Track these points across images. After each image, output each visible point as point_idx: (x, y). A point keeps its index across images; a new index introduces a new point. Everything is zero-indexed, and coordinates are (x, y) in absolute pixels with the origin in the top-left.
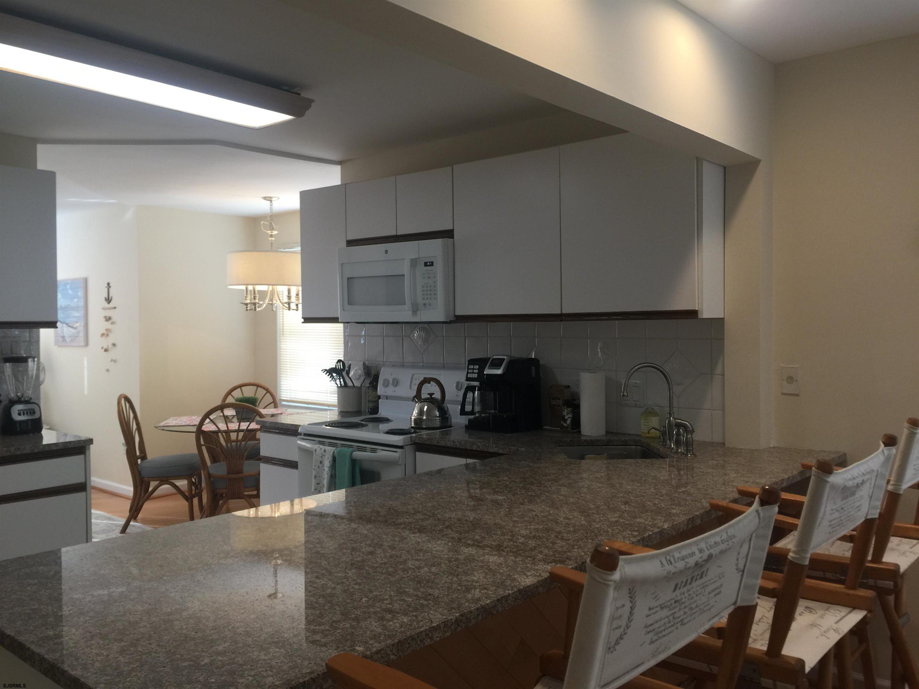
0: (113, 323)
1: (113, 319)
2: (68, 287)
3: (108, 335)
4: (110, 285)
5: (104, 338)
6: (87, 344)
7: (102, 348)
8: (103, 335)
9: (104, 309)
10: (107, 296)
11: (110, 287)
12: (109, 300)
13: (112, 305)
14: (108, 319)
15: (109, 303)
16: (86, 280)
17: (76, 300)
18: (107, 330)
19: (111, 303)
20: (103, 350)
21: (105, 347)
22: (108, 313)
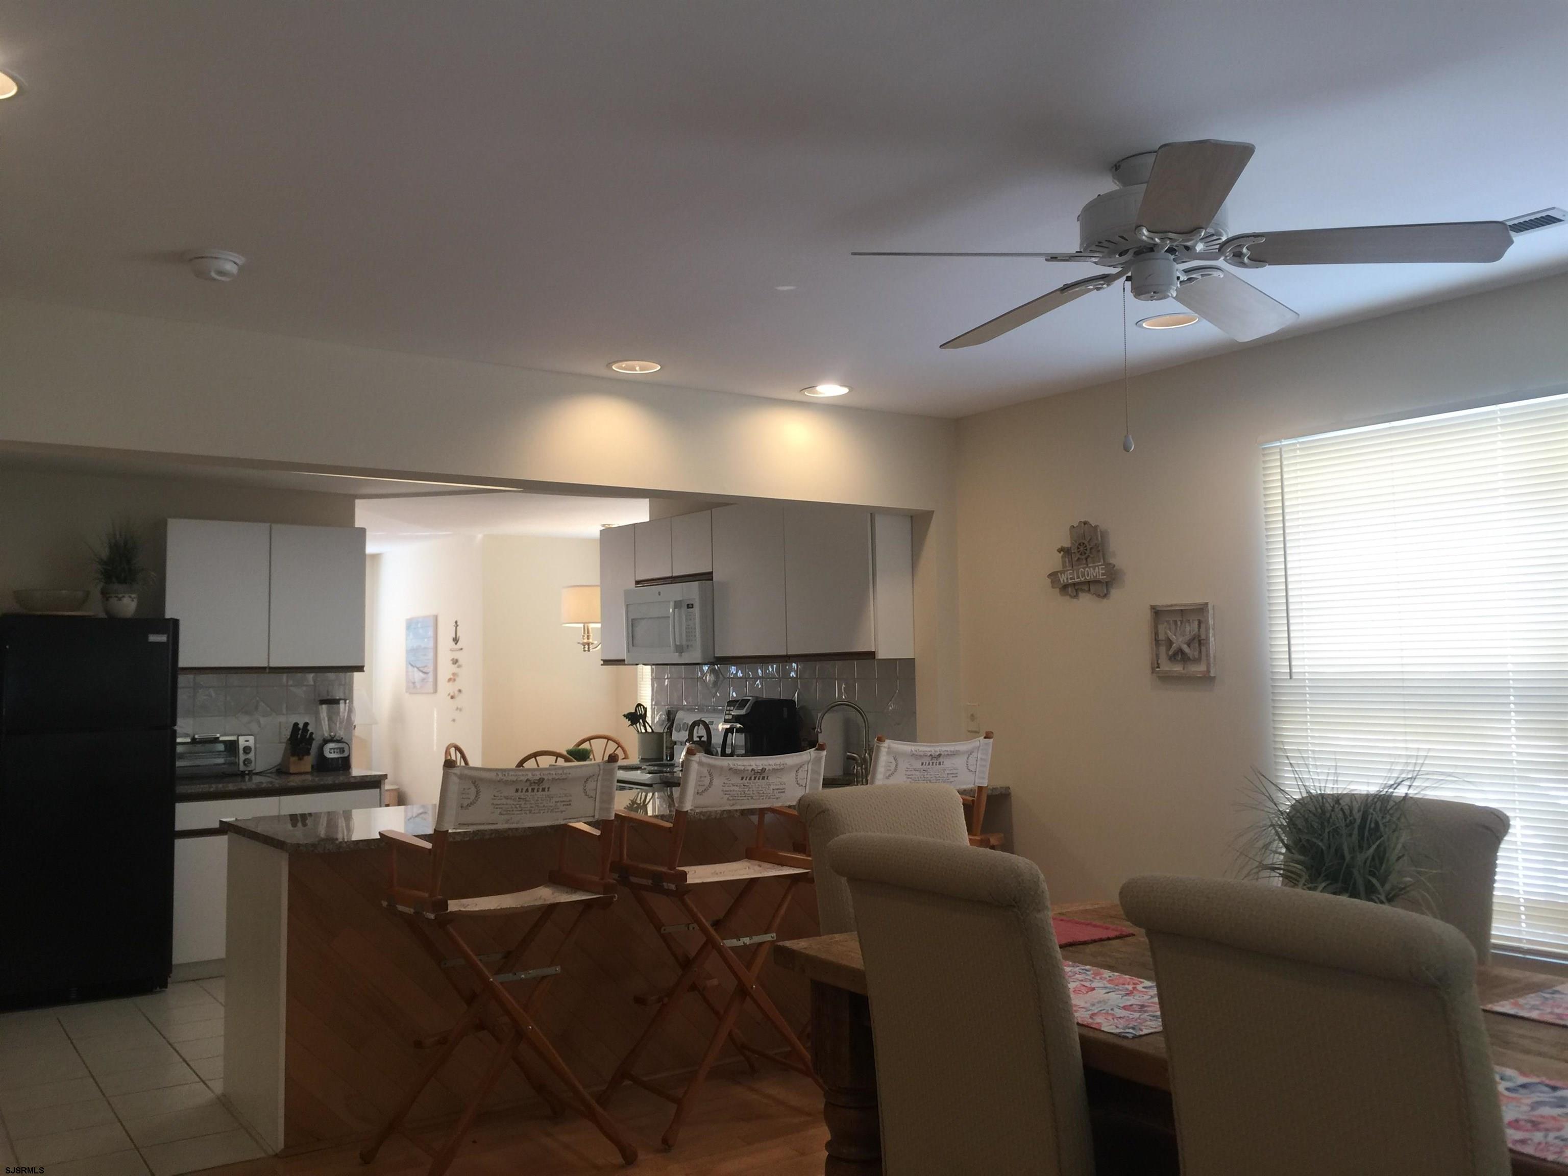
0: (459, 666)
1: (460, 662)
2: (419, 625)
3: (455, 680)
4: (458, 623)
5: (451, 683)
6: (435, 691)
7: (449, 694)
8: (450, 680)
9: (452, 650)
10: (454, 636)
11: (457, 626)
12: (456, 640)
13: (459, 645)
14: (455, 662)
15: (456, 644)
16: (436, 618)
17: (426, 640)
18: (454, 674)
19: (458, 644)
20: (450, 697)
21: (452, 694)
22: (456, 655)
